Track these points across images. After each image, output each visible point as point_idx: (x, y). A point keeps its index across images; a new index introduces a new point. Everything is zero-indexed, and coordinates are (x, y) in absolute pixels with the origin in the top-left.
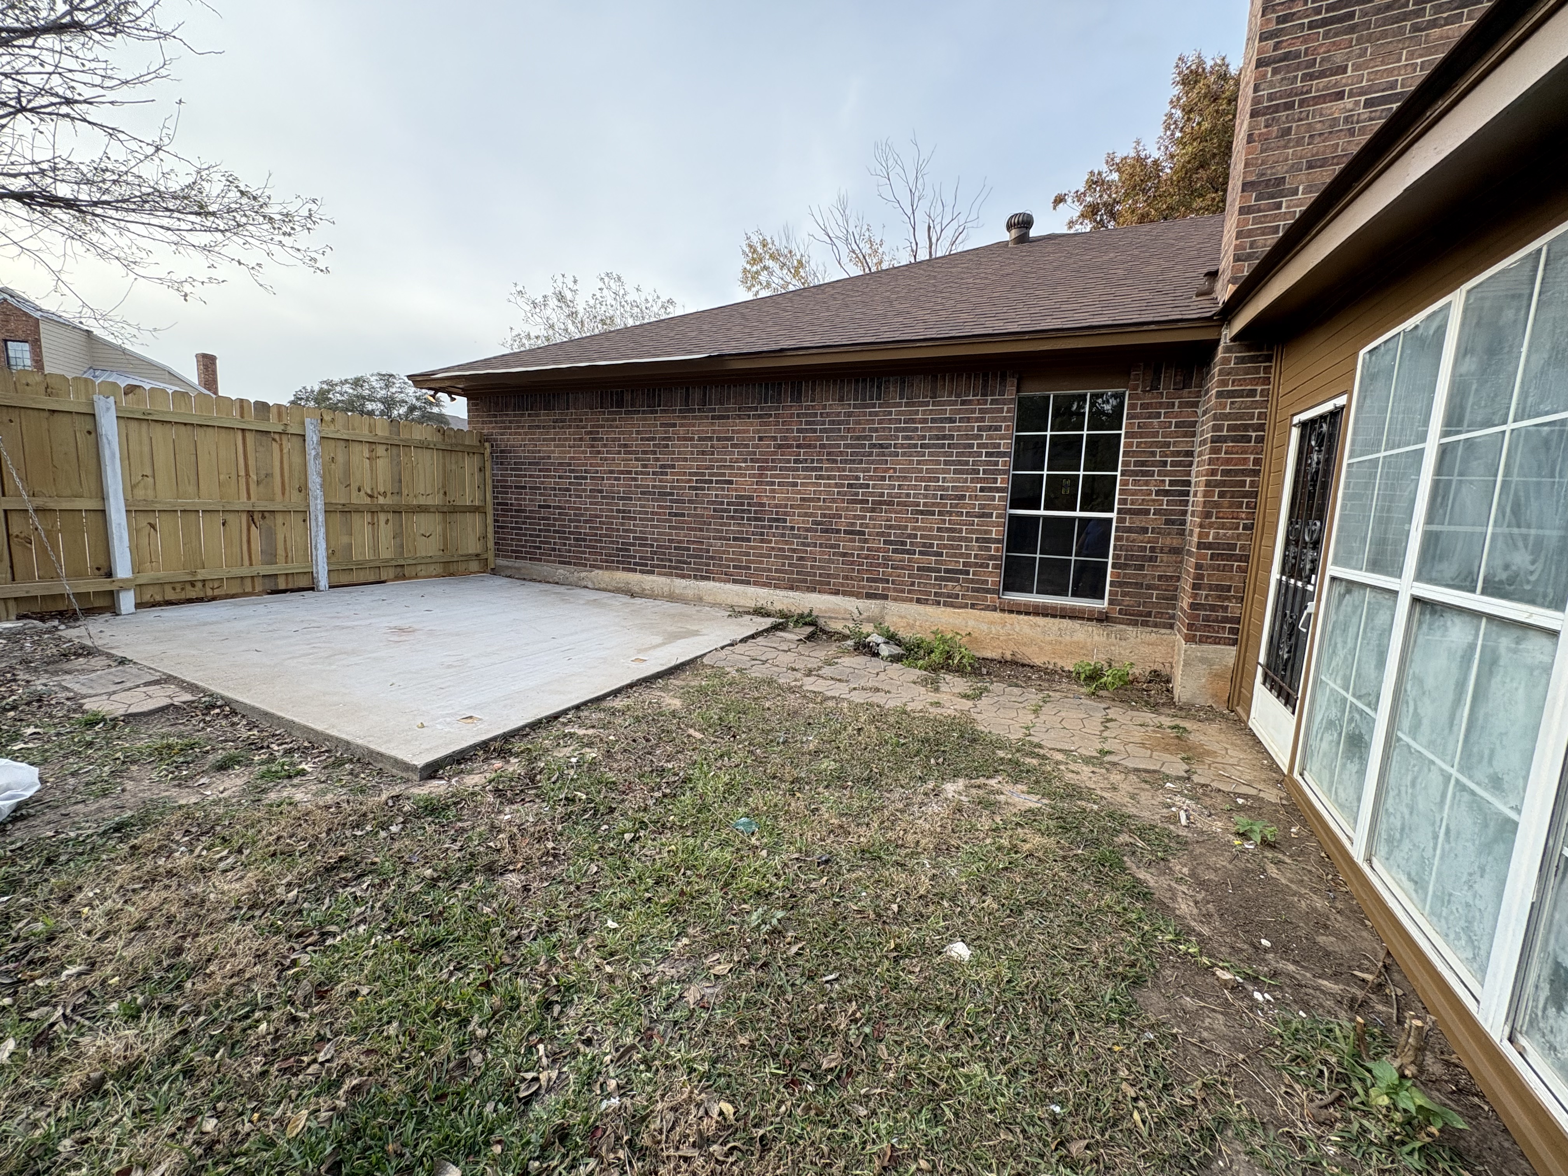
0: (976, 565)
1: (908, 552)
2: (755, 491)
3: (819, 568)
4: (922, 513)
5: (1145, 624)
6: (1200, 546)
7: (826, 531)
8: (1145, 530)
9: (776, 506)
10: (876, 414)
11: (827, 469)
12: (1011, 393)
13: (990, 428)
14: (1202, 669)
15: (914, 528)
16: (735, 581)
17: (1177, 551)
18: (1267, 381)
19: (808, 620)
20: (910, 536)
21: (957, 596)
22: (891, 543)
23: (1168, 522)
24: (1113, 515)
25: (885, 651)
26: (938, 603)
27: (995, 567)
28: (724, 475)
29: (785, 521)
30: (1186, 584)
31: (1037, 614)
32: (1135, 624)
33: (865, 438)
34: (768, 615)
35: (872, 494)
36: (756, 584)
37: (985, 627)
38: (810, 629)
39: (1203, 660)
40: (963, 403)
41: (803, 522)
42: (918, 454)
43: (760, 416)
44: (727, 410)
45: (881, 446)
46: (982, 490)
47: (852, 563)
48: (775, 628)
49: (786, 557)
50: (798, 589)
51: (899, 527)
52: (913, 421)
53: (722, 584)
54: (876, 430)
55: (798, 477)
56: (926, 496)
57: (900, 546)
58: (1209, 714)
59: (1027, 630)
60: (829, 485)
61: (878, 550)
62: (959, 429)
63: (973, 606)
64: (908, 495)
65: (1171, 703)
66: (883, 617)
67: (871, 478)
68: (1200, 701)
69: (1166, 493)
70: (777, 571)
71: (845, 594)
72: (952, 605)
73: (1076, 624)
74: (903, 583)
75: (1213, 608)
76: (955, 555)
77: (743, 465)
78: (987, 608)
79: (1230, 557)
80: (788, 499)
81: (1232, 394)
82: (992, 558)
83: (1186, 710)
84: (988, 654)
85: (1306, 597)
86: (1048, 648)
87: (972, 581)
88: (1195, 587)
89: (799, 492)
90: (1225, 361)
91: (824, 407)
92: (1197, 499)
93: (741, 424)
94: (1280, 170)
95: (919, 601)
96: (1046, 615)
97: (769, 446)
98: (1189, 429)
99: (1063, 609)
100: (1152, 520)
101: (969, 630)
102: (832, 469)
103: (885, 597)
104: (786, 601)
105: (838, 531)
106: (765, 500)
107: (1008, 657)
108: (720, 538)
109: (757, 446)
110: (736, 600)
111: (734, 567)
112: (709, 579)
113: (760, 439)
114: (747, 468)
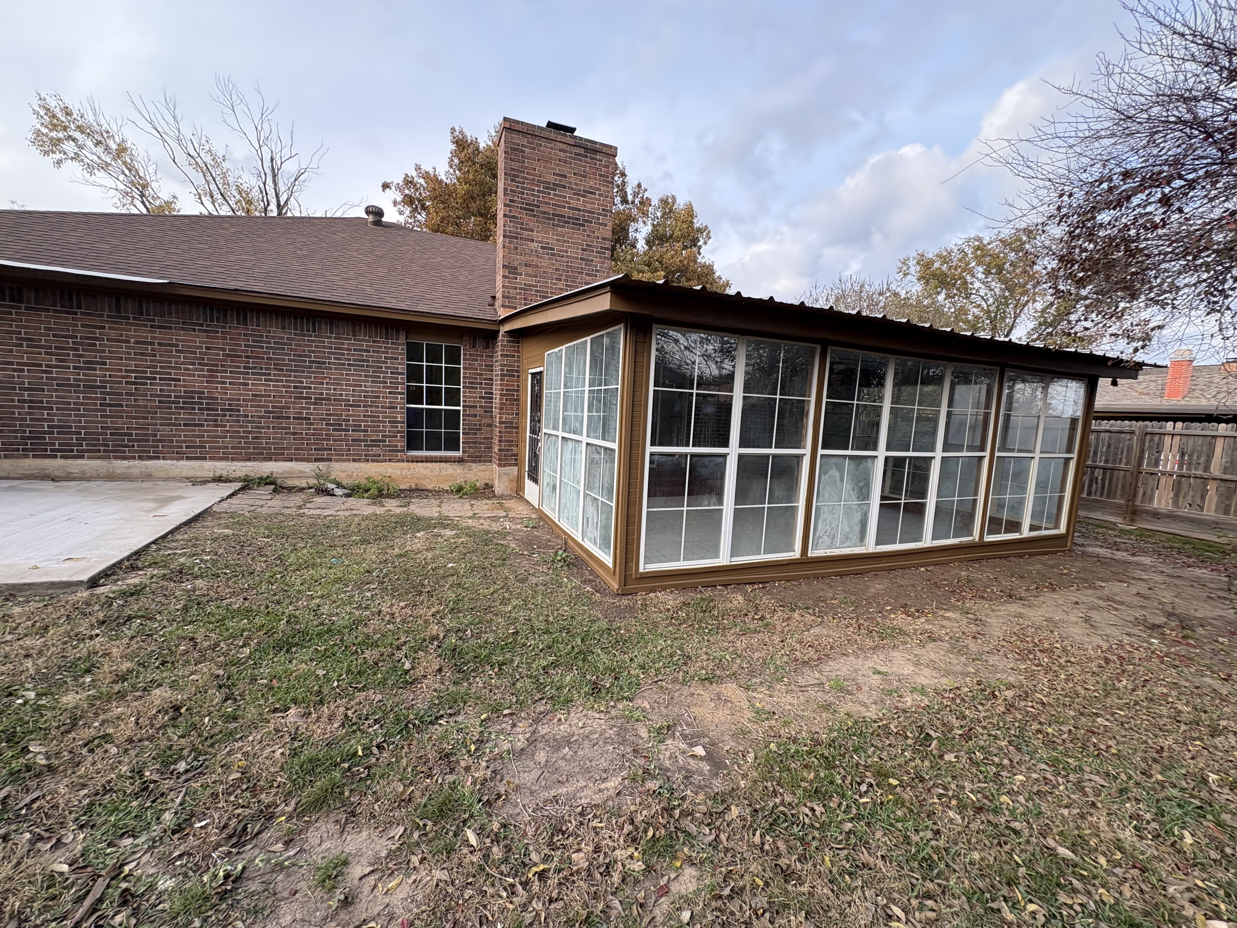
0: (390, 436)
1: (344, 430)
2: (206, 387)
3: (273, 443)
4: (352, 406)
5: (480, 461)
6: (500, 423)
7: (278, 418)
8: (476, 416)
9: (229, 400)
10: (313, 341)
11: (274, 375)
12: (402, 340)
13: (392, 358)
14: (505, 478)
15: (347, 415)
16: (188, 458)
17: (490, 425)
18: (518, 352)
19: (267, 481)
20: (344, 420)
21: (379, 456)
22: (331, 425)
23: (485, 412)
24: (461, 408)
25: (339, 492)
26: (368, 461)
27: (401, 437)
28: (170, 374)
29: (239, 411)
30: (496, 440)
31: (427, 461)
32: (475, 462)
33: (305, 356)
34: (228, 480)
35: (314, 393)
36: (211, 459)
37: (398, 472)
38: (272, 487)
39: (506, 474)
40: (374, 342)
41: (256, 411)
42: (346, 369)
43: (206, 331)
44: (171, 322)
45: (319, 362)
46: (390, 393)
47: (302, 439)
48: (243, 489)
49: (242, 437)
50: (255, 460)
51: (337, 415)
52: (341, 349)
53: (175, 462)
54: (314, 352)
55: (249, 379)
56: (353, 396)
57: (338, 427)
58: (510, 497)
59: (423, 471)
60: (278, 386)
61: (322, 429)
62: (372, 357)
63: (390, 460)
64: (341, 395)
65: (495, 496)
66: (329, 473)
67: (312, 383)
68: (506, 493)
69: (484, 398)
70: (232, 448)
71: (297, 460)
72: (377, 461)
73: (447, 465)
74: (342, 450)
75: (507, 450)
76: (376, 431)
77: (191, 367)
78: (398, 461)
79: (512, 427)
80: (241, 395)
81: (506, 356)
82: (399, 432)
83: (501, 497)
84: (402, 487)
85: (538, 441)
86: (435, 479)
87: (388, 446)
88: (500, 441)
89: (250, 390)
90: (503, 341)
91: (269, 332)
92: (497, 400)
93: (186, 335)
94: (516, 264)
95: (354, 460)
96: (432, 462)
97: (218, 355)
98: (490, 368)
99: (441, 457)
100: (478, 411)
101: (389, 474)
102: (279, 375)
103: (330, 460)
104: (244, 469)
105: (289, 418)
106: (216, 395)
107: (413, 486)
108: (169, 425)
109: (205, 354)
110: (192, 473)
111: (187, 447)
112: (158, 458)
113: (207, 348)
114: (196, 370)
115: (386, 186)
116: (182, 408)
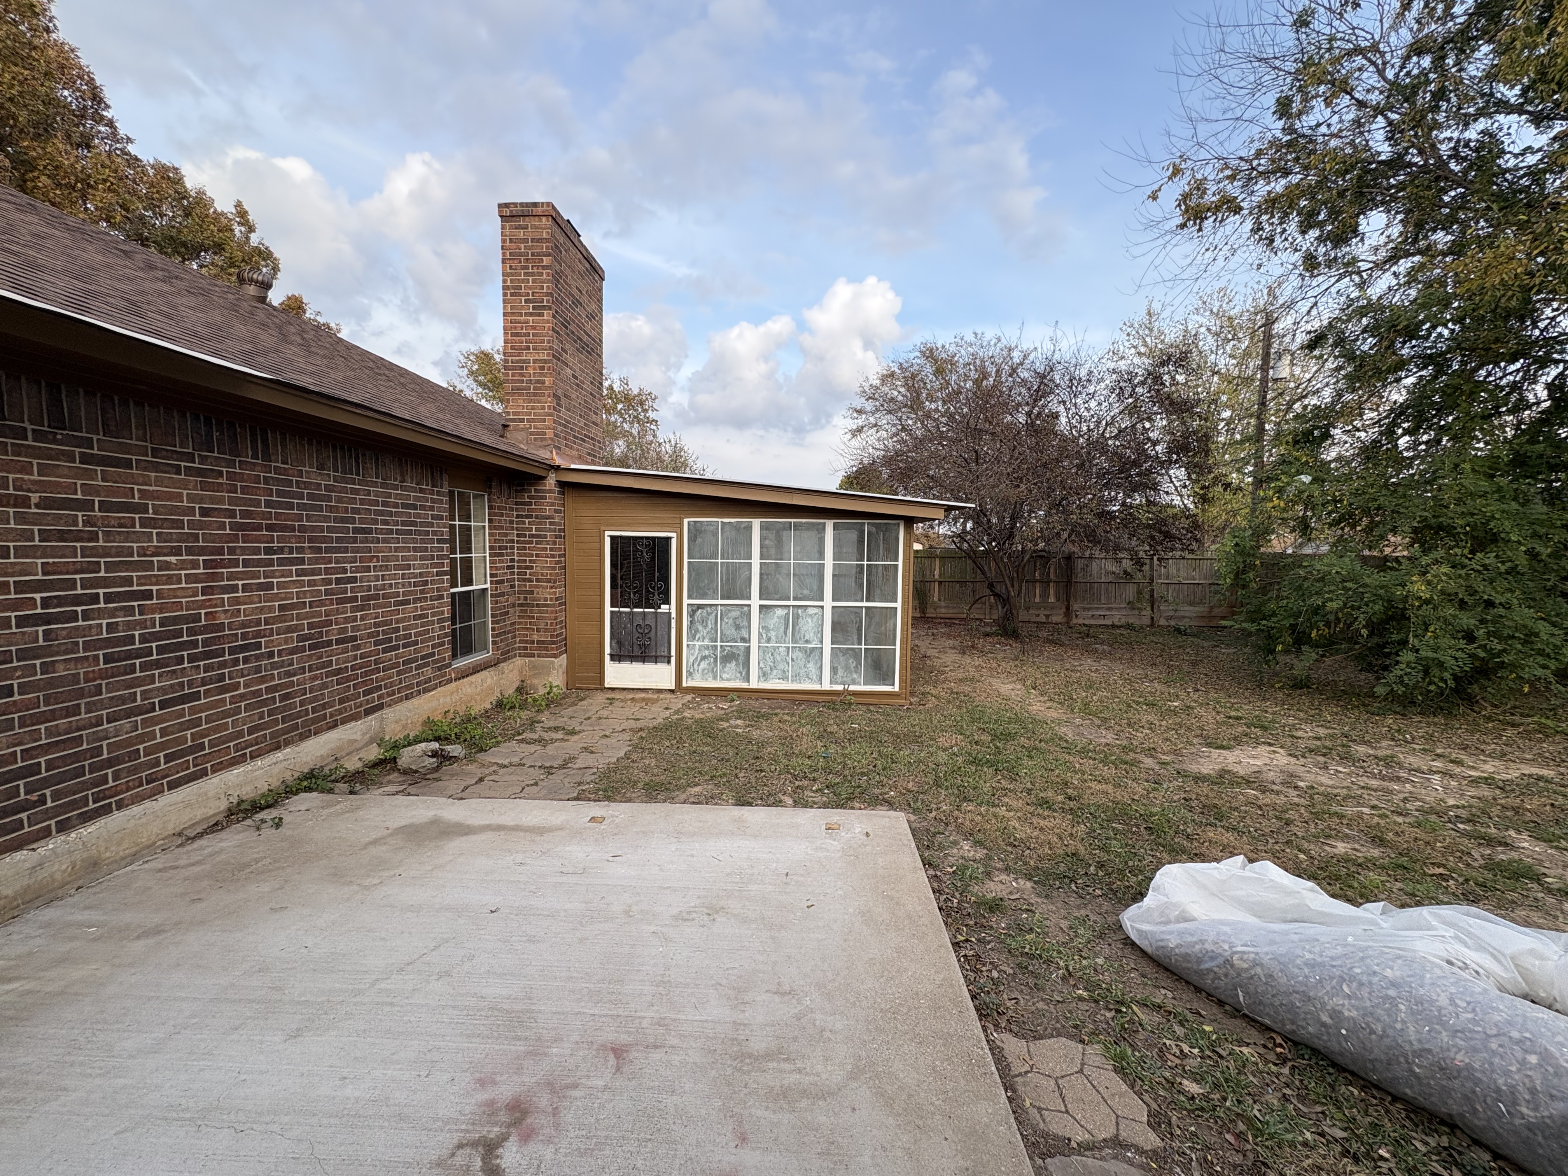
0: (438, 645)
1: (394, 648)
2: (202, 605)
3: (310, 701)
5: (509, 658)
7: (316, 646)
8: (504, 594)
9: (244, 625)
11: (310, 561)
12: (445, 487)
13: (437, 517)
15: (397, 621)
16: (173, 785)
17: (514, 605)
18: (563, 505)
20: (394, 630)
21: (430, 680)
22: (381, 642)
23: (511, 587)
24: (488, 585)
26: (420, 693)
27: (448, 642)
28: (128, 581)
29: (260, 646)
31: (472, 674)
32: (506, 660)
33: (348, 520)
34: (255, 806)
35: (360, 589)
36: (216, 769)
37: (449, 700)
41: (286, 641)
42: (395, 540)
43: (200, 473)
44: (127, 449)
45: (364, 531)
46: (437, 574)
47: (347, 679)
49: (264, 703)
50: (287, 743)
51: (386, 623)
52: (388, 504)
53: (147, 804)
54: (358, 511)
55: (273, 574)
56: (403, 585)
57: (387, 644)
59: (469, 690)
60: (314, 583)
61: (371, 654)
62: (420, 516)
63: (438, 685)
64: (391, 586)
66: (383, 730)
67: (357, 570)
69: (509, 568)
70: (251, 730)
71: (344, 721)
72: (427, 690)
73: (480, 674)
74: (393, 684)
76: (426, 640)
77: (173, 559)
78: (446, 682)
79: (563, 604)
80: (262, 610)
82: (446, 635)
86: (478, 698)
87: (438, 661)
89: (276, 597)
90: (553, 491)
91: (301, 473)
93: (159, 482)
95: (407, 698)
96: (476, 672)
97: (222, 526)
98: (512, 525)
101: (441, 708)
103: (380, 707)
105: (329, 643)
106: (222, 619)
108: (129, 713)
109: (201, 525)
110: (176, 822)
111: (168, 758)
112: (106, 810)
113: (204, 512)
114: (182, 565)
116: (157, 664)
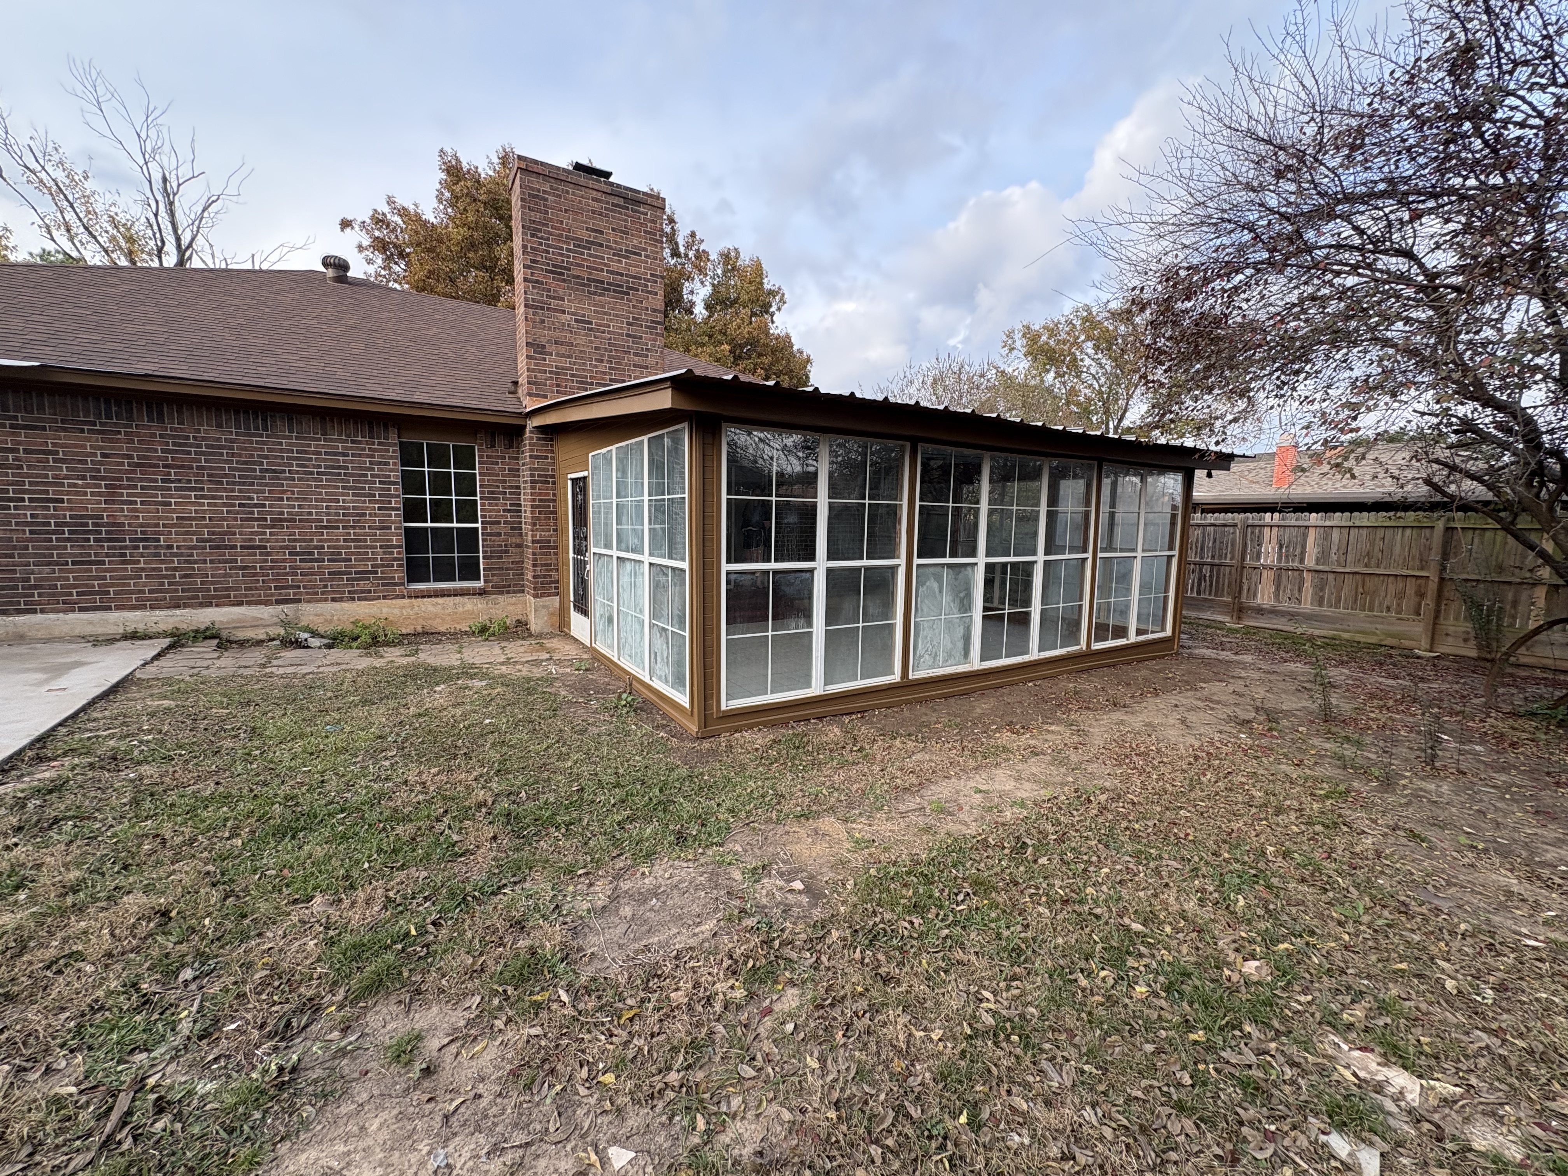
0: (383, 566)
1: (316, 560)
2: (105, 510)
3: (212, 583)
4: (326, 527)
5: (508, 592)
6: (533, 542)
7: (218, 547)
8: (499, 534)
9: (141, 525)
10: (264, 443)
11: (209, 490)
12: (393, 438)
13: (380, 463)
14: (544, 612)
15: (320, 541)
16: (81, 610)
17: (519, 546)
18: (552, 452)
19: (207, 634)
20: (316, 547)
21: (369, 592)
22: (297, 554)
23: (512, 528)
24: (479, 525)
25: (315, 642)
26: (353, 599)
27: (399, 566)
28: (47, 492)
29: (158, 540)
30: (528, 564)
31: (436, 596)
32: (502, 593)
33: (254, 463)
34: (146, 637)
35: (269, 513)
36: (119, 608)
37: (397, 611)
38: (216, 641)
39: (544, 607)
40: (353, 442)
42: (315, 480)
43: (100, 432)
44: (43, 420)
45: (275, 471)
46: (380, 509)
47: (255, 575)
48: (171, 647)
49: (165, 577)
50: (186, 606)
51: (304, 541)
52: (306, 452)
53: (61, 615)
54: (267, 457)
55: (171, 496)
56: (328, 514)
57: (307, 556)
58: (552, 636)
59: (431, 608)
60: (215, 505)
61: (284, 561)
62: (352, 462)
63: (385, 597)
64: (310, 514)
65: (531, 635)
66: (298, 618)
67: (266, 499)
68: (546, 630)
69: (509, 511)
70: (150, 591)
71: (249, 603)
72: (366, 599)
73: (465, 599)
74: (315, 587)
75: (545, 577)
76: (363, 560)
77: (80, 482)
78: (397, 597)
79: (549, 547)
80: (159, 518)
81: (537, 457)
82: (395, 559)
83: (540, 636)
84: (404, 631)
85: (585, 563)
86: (448, 618)
87: (381, 578)
88: (534, 565)
89: (174, 511)
90: (531, 438)
91: (199, 431)
92: (527, 514)
93: (69, 438)
94: (543, 341)
95: (333, 600)
96: (443, 596)
97: (123, 464)
98: (515, 473)
99: (455, 590)
100: (503, 528)
101: (383, 616)
102: (217, 490)
103: (299, 601)
104: (171, 620)
105: (234, 547)
106: (122, 520)
107: (419, 629)
108: (49, 564)
109: (101, 463)
110: (89, 630)
111: (78, 594)
112: (34, 611)
113: (104, 455)
114: (88, 486)
115: (346, 224)
116: (68, 540)
